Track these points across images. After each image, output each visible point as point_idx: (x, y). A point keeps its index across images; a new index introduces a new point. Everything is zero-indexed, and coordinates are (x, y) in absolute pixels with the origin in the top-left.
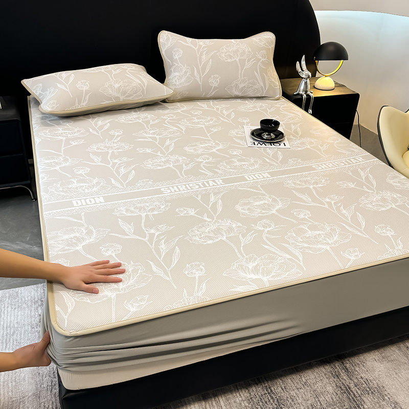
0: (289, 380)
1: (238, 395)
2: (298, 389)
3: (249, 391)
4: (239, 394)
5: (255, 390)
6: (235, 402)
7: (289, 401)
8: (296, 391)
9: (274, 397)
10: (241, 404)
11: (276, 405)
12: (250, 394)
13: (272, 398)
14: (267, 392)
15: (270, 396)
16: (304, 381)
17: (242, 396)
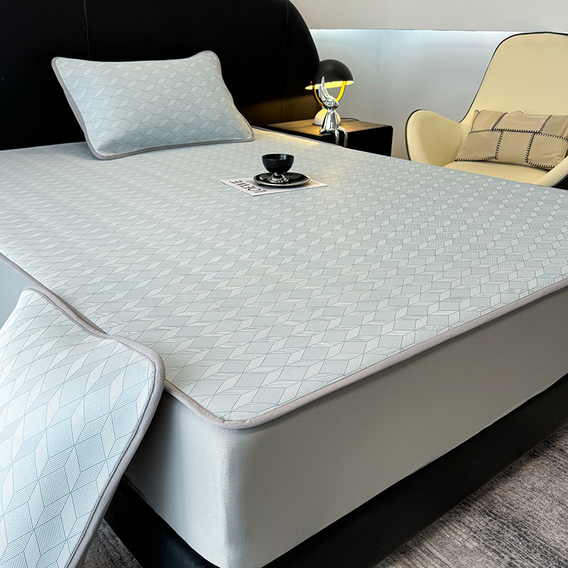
0: (510, 492)
1: (454, 535)
2: (528, 500)
3: (464, 523)
4: (454, 532)
5: (472, 520)
6: (455, 546)
7: (529, 521)
8: (528, 503)
9: (506, 522)
10: (465, 546)
11: (515, 531)
12: (469, 527)
13: (504, 524)
14: (491, 518)
15: (500, 522)
16: (529, 487)
17: (459, 533)
